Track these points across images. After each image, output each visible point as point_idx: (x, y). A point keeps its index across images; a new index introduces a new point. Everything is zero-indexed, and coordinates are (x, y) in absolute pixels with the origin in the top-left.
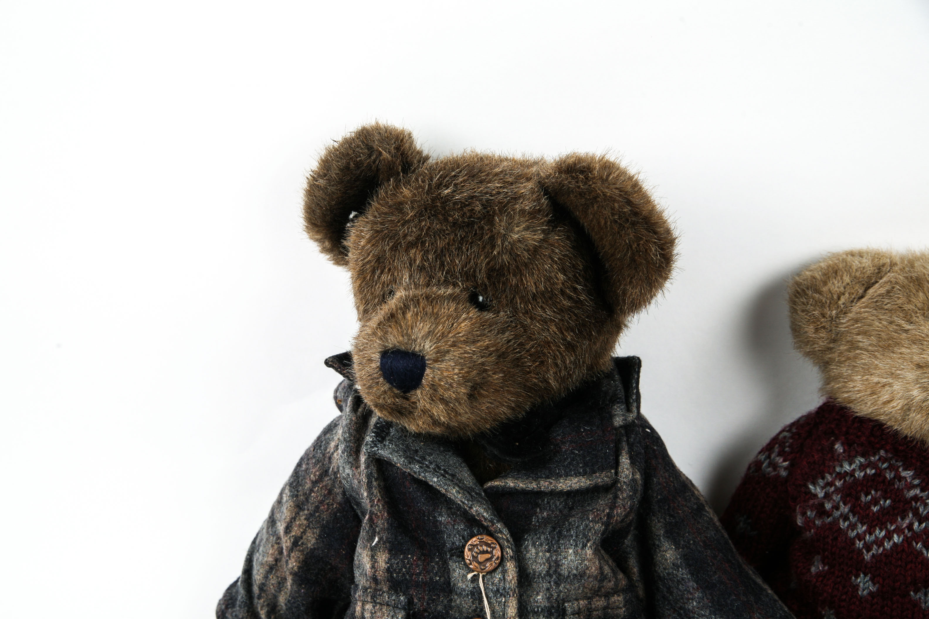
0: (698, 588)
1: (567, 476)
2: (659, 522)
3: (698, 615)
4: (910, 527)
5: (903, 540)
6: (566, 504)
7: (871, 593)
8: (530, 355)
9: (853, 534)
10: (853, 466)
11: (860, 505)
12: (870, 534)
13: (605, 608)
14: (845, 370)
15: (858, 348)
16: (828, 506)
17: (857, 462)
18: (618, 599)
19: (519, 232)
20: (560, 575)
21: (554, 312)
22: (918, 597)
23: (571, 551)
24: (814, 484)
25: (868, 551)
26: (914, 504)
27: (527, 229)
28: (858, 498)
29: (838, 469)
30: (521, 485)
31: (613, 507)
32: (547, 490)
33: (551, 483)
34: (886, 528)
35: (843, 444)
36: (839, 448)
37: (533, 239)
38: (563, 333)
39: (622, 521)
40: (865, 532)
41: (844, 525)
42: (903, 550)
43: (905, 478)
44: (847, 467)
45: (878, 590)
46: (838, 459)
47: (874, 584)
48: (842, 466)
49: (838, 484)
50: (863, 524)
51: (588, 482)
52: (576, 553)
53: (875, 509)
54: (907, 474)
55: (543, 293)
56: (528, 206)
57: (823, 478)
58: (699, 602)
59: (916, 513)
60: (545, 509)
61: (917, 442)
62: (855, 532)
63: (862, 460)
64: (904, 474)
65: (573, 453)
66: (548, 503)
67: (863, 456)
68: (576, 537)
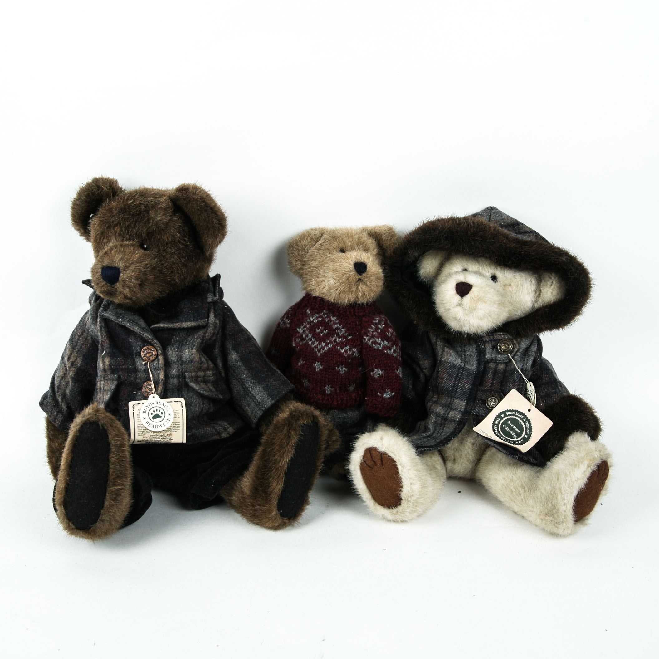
0: (246, 369)
1: (186, 322)
2: (229, 343)
3: (246, 380)
4: (335, 340)
5: (332, 346)
6: (187, 334)
7: (321, 370)
8: (167, 269)
9: (313, 346)
10: (314, 318)
11: (316, 333)
12: (320, 345)
13: (204, 376)
14: (309, 278)
15: (312, 267)
16: (304, 336)
17: (315, 316)
18: (209, 373)
19: (160, 217)
20: (182, 361)
21: (176, 250)
22: (339, 369)
23: (187, 351)
24: (299, 328)
25: (319, 352)
26: (337, 331)
27: (163, 215)
28: (315, 331)
29: (308, 320)
30: (166, 326)
31: (205, 333)
32: (177, 328)
33: (179, 324)
34: (326, 342)
35: (310, 310)
36: (308, 311)
37: (166, 219)
38: (180, 259)
39: (210, 339)
40: (318, 345)
41: (310, 343)
42: (332, 350)
43: (333, 320)
44: (311, 319)
45: (323, 368)
46: (307, 316)
47: (322, 365)
48: (309, 319)
49: (308, 326)
50: (317, 341)
51: (195, 324)
52: (189, 351)
53: (322, 335)
54: (334, 319)
55: (170, 242)
56: (164, 205)
57: (303, 325)
58: (246, 375)
59: (338, 335)
60: (177, 337)
61: (336, 304)
62: (314, 345)
63: (317, 315)
64: (332, 319)
65: (189, 312)
66: (179, 334)
67: (318, 313)
68: (189, 345)
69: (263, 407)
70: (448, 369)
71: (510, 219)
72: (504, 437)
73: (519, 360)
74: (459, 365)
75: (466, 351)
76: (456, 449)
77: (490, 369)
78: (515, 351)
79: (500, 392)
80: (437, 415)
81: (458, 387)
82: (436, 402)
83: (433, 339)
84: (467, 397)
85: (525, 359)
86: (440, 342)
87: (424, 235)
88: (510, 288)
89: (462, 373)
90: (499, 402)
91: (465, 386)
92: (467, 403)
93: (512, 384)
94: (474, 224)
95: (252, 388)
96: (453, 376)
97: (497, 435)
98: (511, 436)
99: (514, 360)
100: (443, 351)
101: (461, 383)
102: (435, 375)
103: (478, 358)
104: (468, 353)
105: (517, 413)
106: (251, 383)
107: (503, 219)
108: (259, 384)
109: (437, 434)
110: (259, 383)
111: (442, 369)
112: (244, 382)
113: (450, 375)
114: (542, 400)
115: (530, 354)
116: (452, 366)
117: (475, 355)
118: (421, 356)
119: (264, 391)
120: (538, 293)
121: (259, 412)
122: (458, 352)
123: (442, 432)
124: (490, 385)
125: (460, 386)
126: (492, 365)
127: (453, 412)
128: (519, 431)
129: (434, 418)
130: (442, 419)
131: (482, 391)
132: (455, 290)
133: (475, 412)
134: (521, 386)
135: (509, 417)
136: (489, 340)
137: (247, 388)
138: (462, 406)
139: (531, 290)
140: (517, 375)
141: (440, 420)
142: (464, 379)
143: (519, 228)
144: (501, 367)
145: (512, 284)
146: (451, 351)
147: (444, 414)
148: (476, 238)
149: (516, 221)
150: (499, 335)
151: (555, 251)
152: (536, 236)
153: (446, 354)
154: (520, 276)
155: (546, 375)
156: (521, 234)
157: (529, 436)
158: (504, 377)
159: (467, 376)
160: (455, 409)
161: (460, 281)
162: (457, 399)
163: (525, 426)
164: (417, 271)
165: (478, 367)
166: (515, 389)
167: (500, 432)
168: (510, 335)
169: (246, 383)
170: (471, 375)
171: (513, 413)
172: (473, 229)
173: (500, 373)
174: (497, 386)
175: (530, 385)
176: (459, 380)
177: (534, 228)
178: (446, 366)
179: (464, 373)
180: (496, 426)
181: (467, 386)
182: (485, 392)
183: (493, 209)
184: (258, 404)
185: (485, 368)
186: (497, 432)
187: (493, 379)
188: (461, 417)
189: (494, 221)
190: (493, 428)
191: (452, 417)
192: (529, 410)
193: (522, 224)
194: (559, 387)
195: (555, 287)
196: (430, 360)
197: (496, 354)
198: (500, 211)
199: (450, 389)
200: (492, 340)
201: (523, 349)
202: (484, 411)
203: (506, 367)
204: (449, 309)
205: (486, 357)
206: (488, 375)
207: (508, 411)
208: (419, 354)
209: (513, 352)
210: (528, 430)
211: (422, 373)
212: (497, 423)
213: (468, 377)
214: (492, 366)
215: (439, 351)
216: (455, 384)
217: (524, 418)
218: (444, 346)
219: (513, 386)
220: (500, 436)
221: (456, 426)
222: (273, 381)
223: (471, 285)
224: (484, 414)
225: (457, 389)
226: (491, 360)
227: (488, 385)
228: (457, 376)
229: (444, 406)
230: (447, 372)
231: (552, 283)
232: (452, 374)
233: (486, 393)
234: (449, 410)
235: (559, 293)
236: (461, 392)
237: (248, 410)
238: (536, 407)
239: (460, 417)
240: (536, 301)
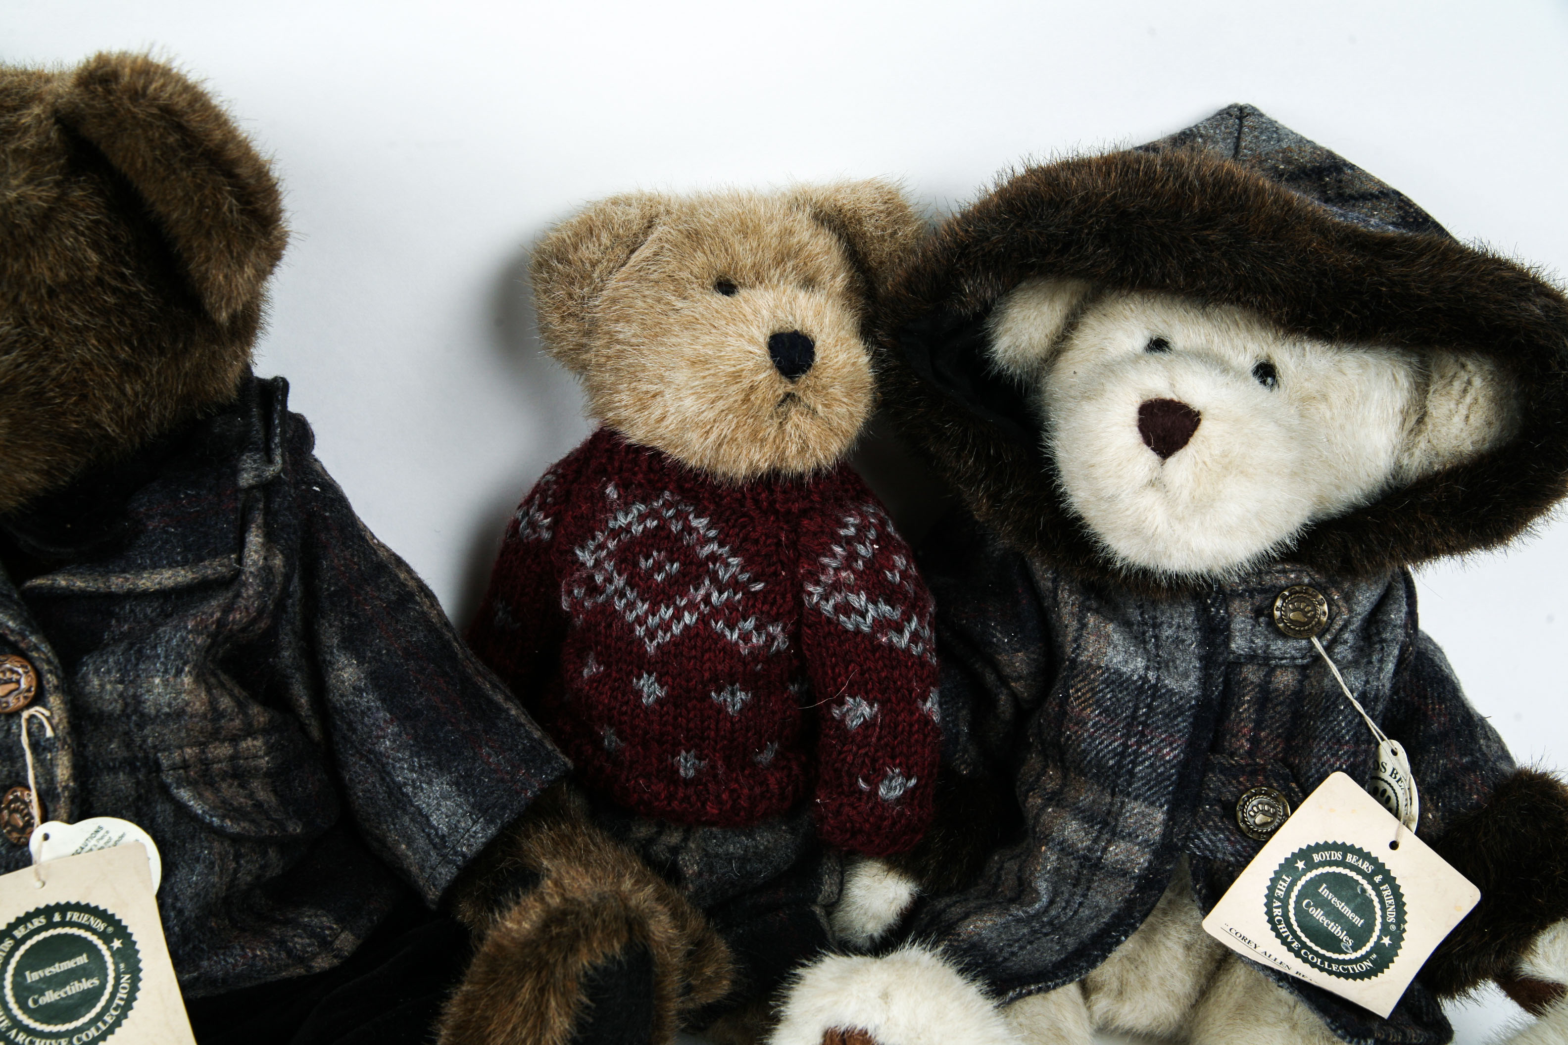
0: (392, 720)
1: (155, 568)
2: (331, 626)
3: (393, 759)
4: (707, 599)
5: (697, 619)
6: (162, 611)
7: (658, 700)
8: (61, 386)
9: (631, 617)
10: (629, 519)
11: (639, 574)
12: (654, 615)
13: (233, 758)
14: (608, 378)
15: (618, 342)
16: (599, 579)
17: (635, 512)
18: (254, 744)
19: (18, 186)
20: (143, 714)
21: (90, 314)
22: (721, 699)
23: (158, 681)
24: (583, 548)
25: (651, 641)
26: (711, 566)
27: (29, 181)
28: (636, 564)
29: (611, 524)
30: (79, 584)
31: (228, 609)
32: (122, 591)
33: (128, 580)
34: (675, 603)
35: (617, 487)
36: (611, 492)
37: (40, 198)
38: (109, 346)
39: (243, 630)
40: (646, 613)
41: (619, 605)
42: (697, 635)
43: (697, 529)
44: (622, 521)
45: (667, 693)
46: (609, 509)
47: (662, 687)
48: (616, 519)
49: (612, 545)
50: (644, 601)
51: (190, 575)
52: (166, 683)
53: (659, 578)
54: (700, 523)
55: (65, 286)
56: (29, 142)
57: (594, 539)
58: (395, 741)
59: (714, 579)
60: (125, 622)
61: (707, 476)
62: (634, 614)
63: (642, 507)
64: (695, 523)
65: (167, 532)
66: (130, 612)
67: (643, 501)
68: (166, 658)
69: (456, 853)
70: (1100, 691)
71: (1308, 149)
72: (1310, 949)
73: (1350, 657)
74: (1140, 677)
75: (1162, 623)
76: (1129, 959)
77: (1244, 687)
78: (1337, 627)
79: (1285, 778)
80: (1062, 850)
81: (1136, 758)
82: (1056, 799)
83: (1044, 576)
84: (1169, 793)
85: (1370, 655)
86: (1071, 593)
87: (1019, 225)
88: (1323, 407)
89: (1149, 706)
90: (1286, 817)
91: (1164, 756)
92: (1171, 816)
93: (1330, 748)
94: (1202, 180)
95: (414, 787)
96: (1117, 715)
97: (1284, 942)
98: (1333, 944)
99: (1330, 657)
100: (1083, 626)
101: (1148, 742)
102: (1052, 707)
103: (1203, 652)
104: (1169, 632)
105: (1349, 856)
106: (412, 770)
107: (1284, 151)
108: (441, 769)
109: (1064, 909)
110: (441, 767)
111: (1077, 692)
112: (388, 763)
113: (1106, 710)
114: (1431, 800)
115: (1387, 635)
116: (1113, 682)
117: (1191, 638)
118: (1001, 638)
119: (459, 796)
120: (1414, 418)
121: (443, 871)
122: (1133, 624)
123: (1081, 904)
124: (1247, 746)
125: (1144, 753)
126: (1252, 674)
127: (1123, 845)
128: (1359, 922)
129: (1054, 858)
130: (1082, 866)
131: (1223, 770)
132: (1137, 429)
133: (1198, 848)
134: (1361, 758)
135: (1321, 870)
136: (1245, 590)
137: (400, 787)
138: (1155, 826)
139: (1391, 412)
140: (1346, 717)
141: (1075, 868)
142: (1158, 728)
143: (1340, 181)
144: (1285, 679)
145: (1333, 396)
146: (1110, 627)
147: (1089, 849)
148: (1214, 236)
149: (1331, 155)
150: (1278, 572)
151: (1502, 278)
152: (1399, 208)
153: (1092, 638)
154: (1361, 366)
155: (1440, 704)
156: (1347, 201)
157: (1398, 938)
158: (1297, 716)
159: (1168, 716)
160: (1130, 834)
161: (1153, 397)
162: (1136, 799)
163: (1382, 902)
164: (985, 342)
165: (1205, 681)
166: (1340, 769)
167: (1295, 926)
168: (1318, 572)
169: (394, 767)
170: (1180, 711)
171: (1338, 856)
172: (1201, 203)
173: (1281, 703)
174: (1272, 748)
175: (1395, 753)
176: (1142, 734)
177: (1393, 182)
178: (1094, 680)
179: (1158, 707)
180: (1278, 904)
181: (1168, 753)
182: (1231, 772)
183: (1248, 114)
184: (440, 843)
185: (1227, 683)
186: (1282, 928)
187: (1259, 725)
188: (1150, 862)
189: (1254, 157)
190: (1269, 913)
191: (1117, 861)
192: (1394, 845)
193: (1352, 167)
194: (1482, 741)
195: (1481, 400)
196: (1033, 653)
197: (1266, 637)
198: (1272, 123)
199: (1111, 762)
200: (1255, 589)
201: (1362, 620)
202: (1233, 844)
203: (1300, 682)
204: (1112, 499)
205: (1233, 646)
206: (1237, 708)
207: (1318, 848)
208: (994, 628)
209: (1328, 630)
210: (1391, 918)
211: (1005, 692)
212: (1280, 893)
213: (1171, 720)
214: (1252, 677)
215: (1066, 626)
216: (1125, 746)
217: (1375, 873)
218: (1084, 608)
219: (1333, 755)
220: (1295, 945)
221: (1132, 893)
222: (489, 756)
223: (1198, 414)
224: (1232, 855)
225: (1134, 763)
226: (1252, 657)
227: (1242, 746)
228: (1134, 716)
229: (1088, 817)
230: (1097, 701)
231: (1469, 382)
232: (1115, 709)
233: (1236, 777)
234: (1107, 836)
235: (1493, 419)
236: (1151, 774)
237: (407, 857)
238: (1418, 833)
239: (1146, 864)
240: (1408, 449)
